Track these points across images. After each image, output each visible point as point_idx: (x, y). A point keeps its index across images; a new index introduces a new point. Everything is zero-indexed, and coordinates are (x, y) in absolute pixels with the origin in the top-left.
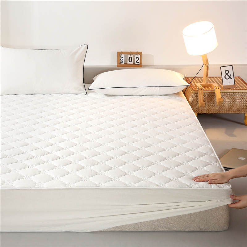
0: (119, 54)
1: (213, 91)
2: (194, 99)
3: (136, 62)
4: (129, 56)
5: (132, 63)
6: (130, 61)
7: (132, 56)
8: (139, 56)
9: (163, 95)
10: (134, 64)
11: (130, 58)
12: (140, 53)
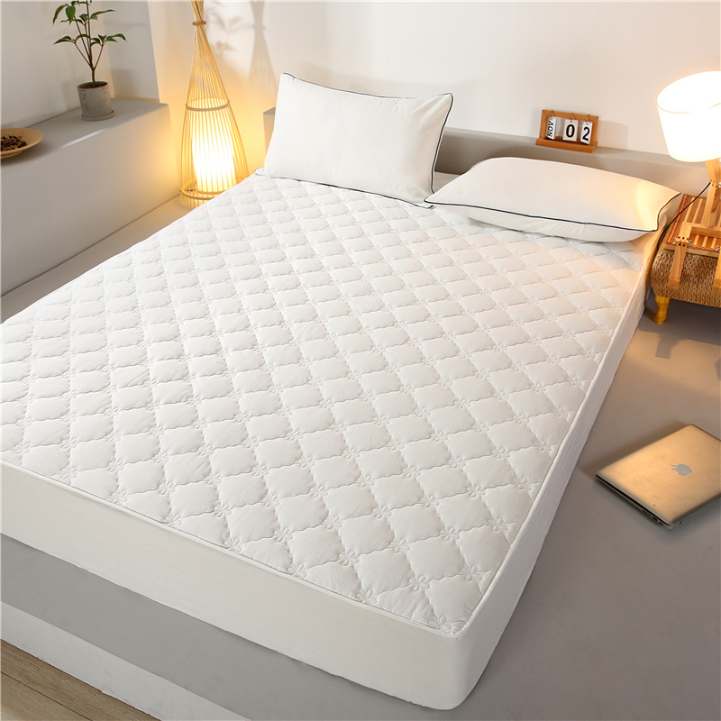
0: (547, 115)
1: (715, 255)
2: (663, 264)
3: (584, 138)
4: (568, 122)
5: (574, 139)
6: (570, 134)
7: (575, 123)
8: (590, 126)
9: (597, 242)
10: (578, 142)
11: (571, 128)
12: (594, 120)
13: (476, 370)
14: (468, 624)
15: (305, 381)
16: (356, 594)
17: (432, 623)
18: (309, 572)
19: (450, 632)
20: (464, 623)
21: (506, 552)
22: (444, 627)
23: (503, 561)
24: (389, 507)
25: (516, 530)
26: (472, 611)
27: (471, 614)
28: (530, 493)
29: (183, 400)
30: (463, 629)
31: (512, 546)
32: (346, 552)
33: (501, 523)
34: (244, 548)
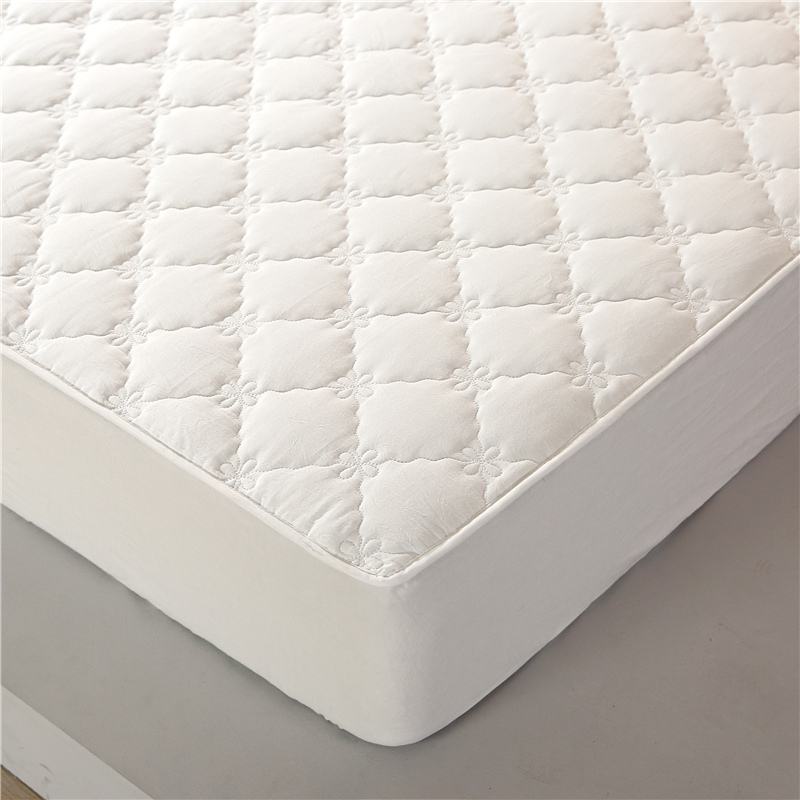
13: (708, 61)
14: (423, 560)
15: (319, 47)
16: (218, 464)
17: (347, 551)
18: (146, 409)
19: (377, 571)
20: (415, 557)
21: (581, 431)
22: (369, 562)
23: (564, 447)
24: (371, 309)
25: (624, 391)
26: (447, 537)
27: (441, 542)
28: (701, 319)
29: (55, 60)
30: (407, 570)
31: (601, 422)
32: (240, 381)
33: (598, 372)
34: (42, 347)
